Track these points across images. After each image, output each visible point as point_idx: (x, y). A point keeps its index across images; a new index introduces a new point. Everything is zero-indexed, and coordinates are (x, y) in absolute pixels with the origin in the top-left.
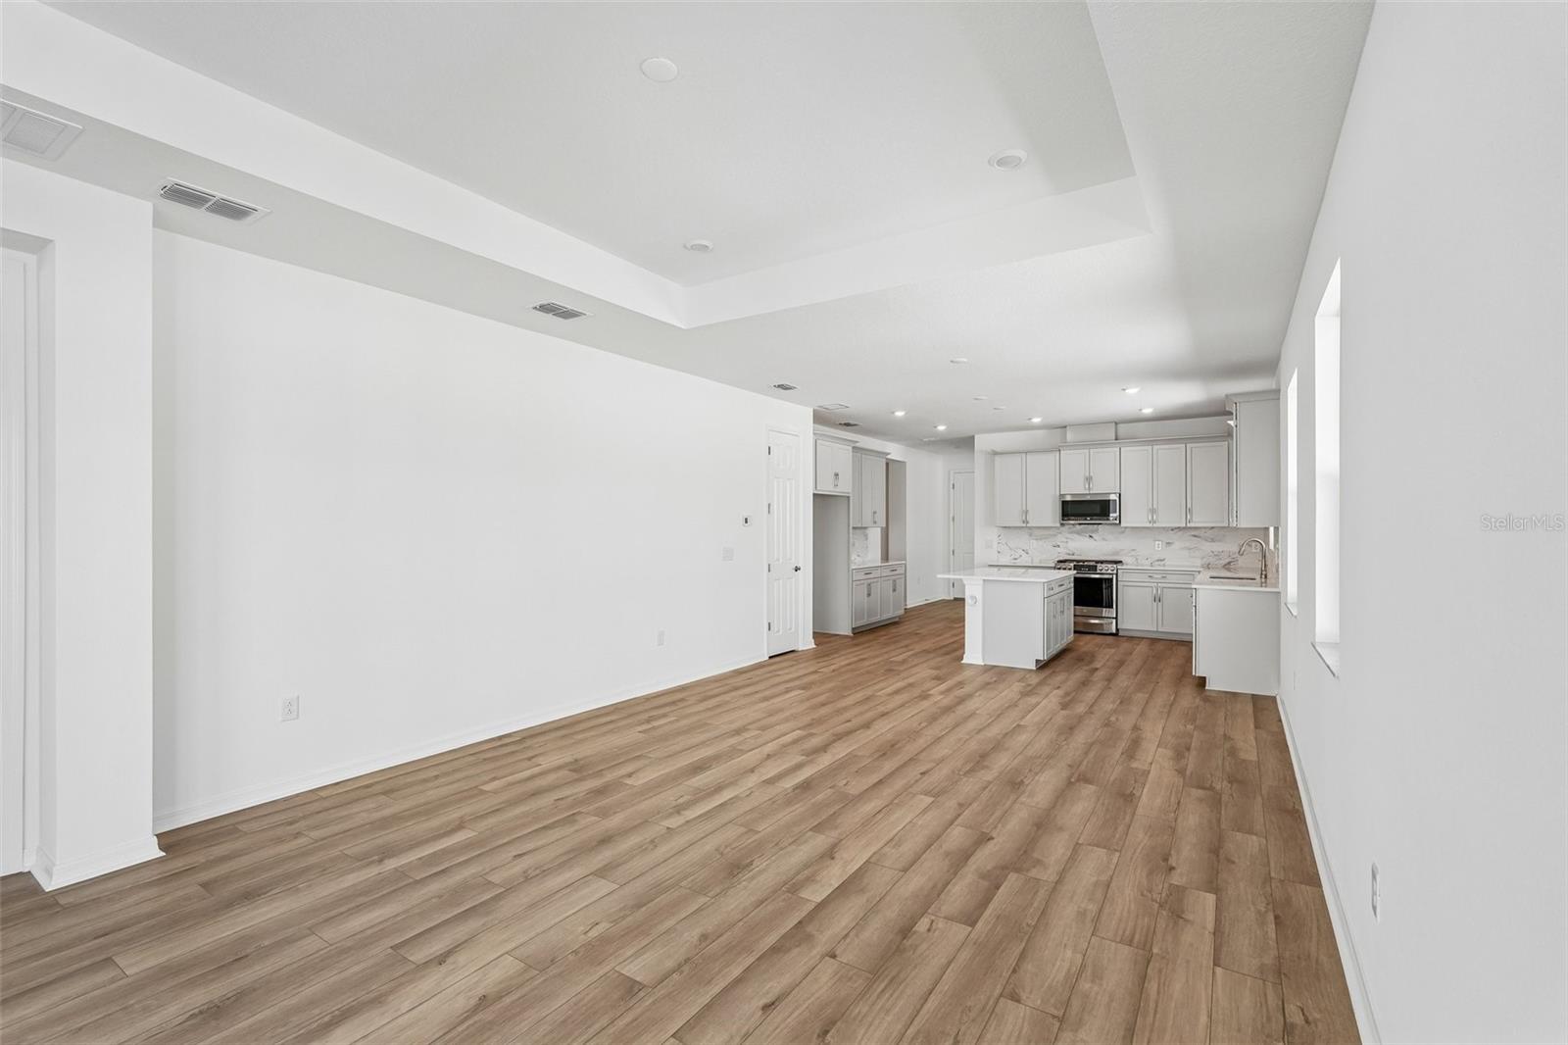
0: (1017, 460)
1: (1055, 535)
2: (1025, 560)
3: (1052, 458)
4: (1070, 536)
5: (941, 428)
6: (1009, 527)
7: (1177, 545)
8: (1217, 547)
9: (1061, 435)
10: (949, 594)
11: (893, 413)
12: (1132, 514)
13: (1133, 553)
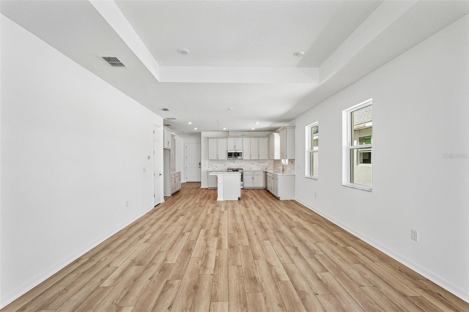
0: (215, 140)
1: (225, 162)
2: (216, 169)
3: (224, 140)
4: (228, 162)
5: (196, 129)
6: (212, 160)
7: (255, 164)
8: (264, 164)
9: (227, 134)
10: (185, 181)
11: (188, 123)
12: (245, 156)
13: (245, 167)
